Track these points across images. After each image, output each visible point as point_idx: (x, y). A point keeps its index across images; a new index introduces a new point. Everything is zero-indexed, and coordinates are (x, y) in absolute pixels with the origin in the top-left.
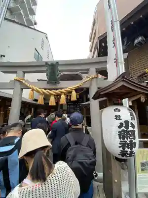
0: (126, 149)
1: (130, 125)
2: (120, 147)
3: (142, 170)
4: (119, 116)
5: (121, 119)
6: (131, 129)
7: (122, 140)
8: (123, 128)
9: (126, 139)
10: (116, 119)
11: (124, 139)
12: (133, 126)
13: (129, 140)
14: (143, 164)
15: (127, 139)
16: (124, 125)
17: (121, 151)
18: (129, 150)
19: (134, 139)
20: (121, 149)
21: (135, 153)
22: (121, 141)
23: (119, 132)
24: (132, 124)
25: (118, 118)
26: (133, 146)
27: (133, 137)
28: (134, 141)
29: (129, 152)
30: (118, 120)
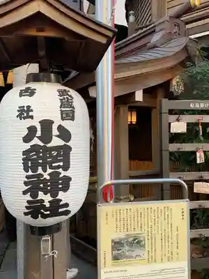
0: (41, 195)
3: (116, 258)
4: (29, 107)
6: (56, 142)
10: (20, 116)
12: (65, 134)
13: (49, 171)
14: (117, 244)
19: (66, 168)
25: (25, 113)
26: (60, 186)
27: (61, 164)
28: (63, 173)
29: (49, 202)
30: (25, 118)
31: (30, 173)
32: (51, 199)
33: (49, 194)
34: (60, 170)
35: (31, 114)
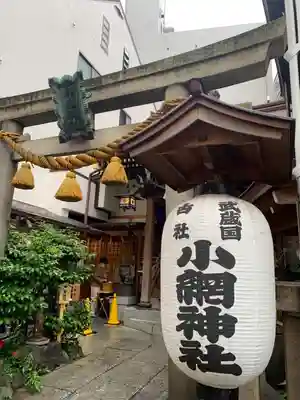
0: (196, 337)
1: (213, 256)
2: (179, 328)
4: (184, 224)
5: (187, 236)
6: (214, 268)
8: (190, 266)
9: (194, 300)
10: (176, 235)
11: (189, 302)
12: (226, 259)
13: (206, 305)
15: (201, 304)
16: (194, 257)
17: (183, 342)
18: (204, 341)
19: (229, 303)
20: (181, 335)
22: (181, 309)
23: (180, 278)
25: (181, 231)
26: (221, 328)
27: (221, 297)
28: (224, 311)
29: (206, 347)
30: (180, 238)
31: (184, 304)
32: (209, 343)
33: (205, 337)
34: (220, 306)
35: (186, 232)
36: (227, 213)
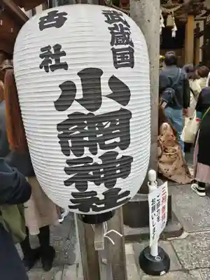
1: (106, 89)
2: (67, 183)
5: (65, 66)
7: (72, 156)
8: (76, 107)
9: (86, 150)
11: (79, 152)
15: (94, 152)
16: (79, 94)
17: (73, 194)
20: (73, 188)
21: (127, 193)
22: (69, 162)
23: (60, 127)
24: (114, 81)
36: (116, 27)
